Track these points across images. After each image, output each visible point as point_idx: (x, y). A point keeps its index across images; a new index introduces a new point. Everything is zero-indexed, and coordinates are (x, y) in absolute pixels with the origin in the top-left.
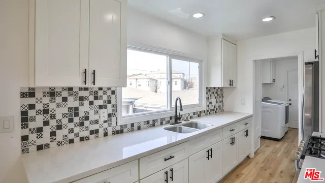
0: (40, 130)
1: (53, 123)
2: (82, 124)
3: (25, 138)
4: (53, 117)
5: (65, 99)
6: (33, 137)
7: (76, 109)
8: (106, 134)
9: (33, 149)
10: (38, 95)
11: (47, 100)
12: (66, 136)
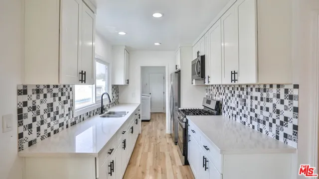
0: (30, 126)
1: (39, 119)
2: (55, 118)
3: (21, 136)
4: (38, 113)
5: (45, 96)
6: (26, 134)
7: (52, 104)
8: (67, 126)
9: (26, 145)
10: (30, 92)
11: (34, 97)
12: (46, 130)
